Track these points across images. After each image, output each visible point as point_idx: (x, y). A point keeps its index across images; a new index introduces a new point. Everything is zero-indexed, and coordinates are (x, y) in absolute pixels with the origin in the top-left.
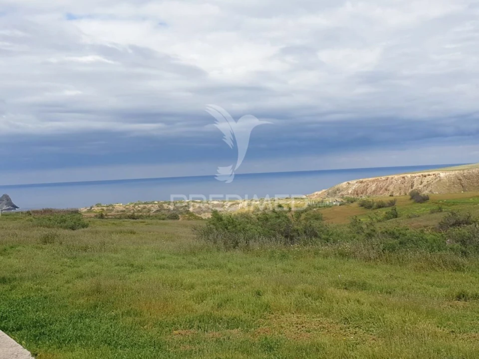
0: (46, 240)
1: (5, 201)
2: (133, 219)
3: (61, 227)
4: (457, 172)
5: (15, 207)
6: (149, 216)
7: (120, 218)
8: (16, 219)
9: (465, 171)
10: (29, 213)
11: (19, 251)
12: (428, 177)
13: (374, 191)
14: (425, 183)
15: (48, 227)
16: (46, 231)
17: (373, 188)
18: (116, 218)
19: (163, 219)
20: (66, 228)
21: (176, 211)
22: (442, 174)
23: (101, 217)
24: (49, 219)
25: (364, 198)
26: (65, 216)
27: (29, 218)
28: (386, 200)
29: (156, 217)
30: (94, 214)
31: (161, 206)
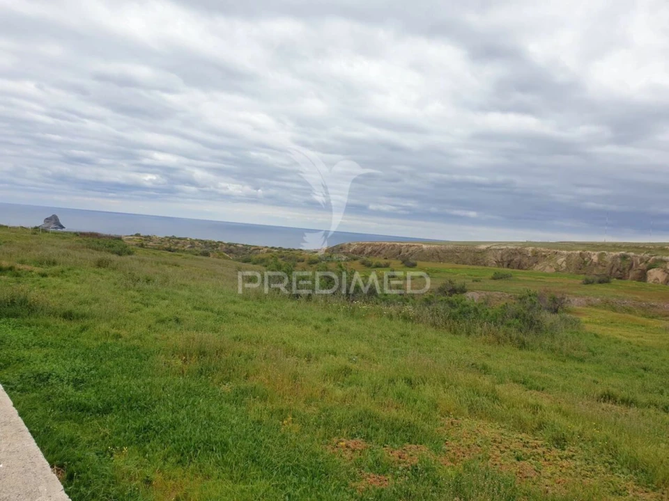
0: (100, 264)
2: (170, 251)
3: (109, 251)
4: (436, 246)
5: (62, 227)
6: (184, 251)
7: (158, 249)
8: (64, 238)
9: (443, 246)
10: (76, 234)
11: (78, 274)
12: (413, 247)
13: (370, 253)
14: (410, 251)
15: (97, 250)
16: (99, 256)
17: (369, 251)
18: (154, 249)
19: (197, 255)
20: (113, 253)
21: (208, 249)
22: (425, 247)
23: (142, 246)
24: (98, 243)
25: (364, 258)
26: (113, 242)
27: (78, 238)
28: (383, 261)
29: (190, 252)
30: (134, 243)
31: (192, 243)
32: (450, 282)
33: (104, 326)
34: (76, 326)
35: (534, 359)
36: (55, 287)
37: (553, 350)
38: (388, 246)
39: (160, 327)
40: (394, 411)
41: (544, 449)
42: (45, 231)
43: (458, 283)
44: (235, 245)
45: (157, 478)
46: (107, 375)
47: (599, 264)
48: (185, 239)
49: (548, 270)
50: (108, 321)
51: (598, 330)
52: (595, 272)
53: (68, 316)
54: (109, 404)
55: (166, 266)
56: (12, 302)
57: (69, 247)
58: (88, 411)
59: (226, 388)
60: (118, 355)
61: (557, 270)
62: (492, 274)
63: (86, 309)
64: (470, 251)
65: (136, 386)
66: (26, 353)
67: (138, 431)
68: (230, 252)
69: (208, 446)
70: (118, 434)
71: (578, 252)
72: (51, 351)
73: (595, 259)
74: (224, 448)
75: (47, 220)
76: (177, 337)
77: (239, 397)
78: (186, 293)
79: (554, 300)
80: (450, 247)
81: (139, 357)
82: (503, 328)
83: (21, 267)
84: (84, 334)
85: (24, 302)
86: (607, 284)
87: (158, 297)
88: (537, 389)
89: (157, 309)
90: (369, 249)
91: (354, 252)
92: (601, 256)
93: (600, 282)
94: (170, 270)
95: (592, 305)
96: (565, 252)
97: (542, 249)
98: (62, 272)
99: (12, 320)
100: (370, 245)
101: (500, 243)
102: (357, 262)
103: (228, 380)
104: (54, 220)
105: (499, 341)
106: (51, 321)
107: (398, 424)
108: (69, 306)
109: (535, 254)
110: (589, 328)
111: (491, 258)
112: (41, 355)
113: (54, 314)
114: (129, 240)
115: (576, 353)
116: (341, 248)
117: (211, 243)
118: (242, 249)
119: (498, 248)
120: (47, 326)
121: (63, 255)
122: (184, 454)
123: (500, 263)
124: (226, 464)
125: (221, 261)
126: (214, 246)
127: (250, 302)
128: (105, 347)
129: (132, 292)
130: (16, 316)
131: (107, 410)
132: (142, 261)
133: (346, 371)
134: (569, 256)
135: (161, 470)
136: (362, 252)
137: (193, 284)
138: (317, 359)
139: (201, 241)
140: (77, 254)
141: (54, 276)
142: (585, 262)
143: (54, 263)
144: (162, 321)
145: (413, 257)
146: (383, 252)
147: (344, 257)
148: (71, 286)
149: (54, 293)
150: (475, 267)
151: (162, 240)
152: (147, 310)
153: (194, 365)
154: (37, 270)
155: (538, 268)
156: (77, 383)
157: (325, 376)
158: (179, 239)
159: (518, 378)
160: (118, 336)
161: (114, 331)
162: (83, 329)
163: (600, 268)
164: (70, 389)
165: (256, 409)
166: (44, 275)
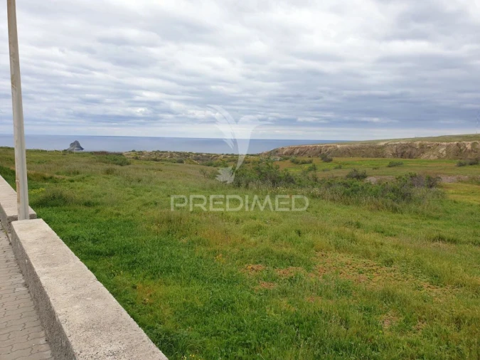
0: (108, 172)
1: (76, 145)
2: (156, 161)
3: (114, 163)
5: (82, 149)
6: (166, 160)
7: (148, 160)
8: (84, 156)
10: (92, 153)
11: (93, 179)
12: (330, 147)
13: (298, 154)
14: (328, 151)
15: (106, 163)
16: (107, 166)
18: (145, 160)
19: (175, 163)
20: (117, 164)
21: (182, 158)
22: (338, 146)
23: (137, 158)
24: (107, 158)
25: (293, 157)
26: (116, 157)
27: (93, 156)
28: (307, 159)
29: (170, 161)
30: (131, 157)
31: (171, 154)
32: (355, 170)
33: (109, 209)
34: (92, 210)
35: (400, 219)
36: (79, 188)
37: (417, 213)
38: (312, 148)
39: (144, 208)
40: (284, 249)
41: (378, 267)
42: (71, 152)
43: (360, 171)
44: (201, 154)
45: (139, 285)
46: (111, 236)
47: (472, 150)
48: (166, 152)
49: (432, 157)
50: (112, 206)
51: (458, 198)
52: (469, 157)
53: (88, 204)
54: (112, 251)
55: (152, 171)
56: (54, 197)
57: (87, 162)
58: (101, 255)
59: (184, 240)
60: (118, 225)
61: (439, 157)
62: (388, 164)
63: (99, 200)
64: (373, 148)
65: (129, 241)
66: (65, 226)
67: (129, 264)
68: (198, 159)
69: (169, 270)
70: (118, 265)
71: (456, 143)
72: (78, 224)
73: (469, 147)
74: (178, 270)
75: (72, 145)
76: (154, 213)
77: (191, 245)
78: (164, 187)
79: (429, 179)
80: (358, 145)
81: (131, 225)
82: (381, 199)
83: (57, 177)
84: (98, 214)
85: (61, 197)
86: (476, 165)
87: (145, 190)
88: (391, 235)
89: (144, 197)
90: (298, 151)
91: (286, 154)
92: (473, 145)
93: (471, 164)
94: (154, 173)
95: (462, 182)
96: (445, 143)
97: (427, 143)
98: (83, 178)
99: (55, 208)
100: (298, 148)
101: (395, 140)
102: (288, 161)
103: (185, 236)
104: (76, 144)
105: (378, 208)
106: (78, 207)
107: (286, 256)
108: (89, 199)
109: (422, 146)
110: (452, 197)
111: (389, 152)
112: (73, 227)
113: (78, 203)
114: (128, 155)
115: (434, 214)
116: (277, 152)
117: (184, 153)
118: (206, 156)
119: (393, 143)
120: (75, 211)
121: (83, 167)
122: (155, 273)
123: (395, 155)
124: (178, 278)
125: (191, 166)
126: (186, 155)
127: (207, 191)
128: (111, 221)
129: (128, 188)
130: (57, 205)
131: (112, 254)
132: (137, 168)
133: (260, 227)
134: (448, 146)
135: (142, 282)
136: (292, 153)
137: (169, 181)
138: (242, 222)
139: (177, 153)
140: (93, 166)
141: (78, 181)
142: (461, 150)
143: (78, 173)
144: (146, 205)
145: (330, 154)
146: (308, 152)
147: (279, 158)
148: (89, 187)
149: (79, 191)
150: (376, 159)
151: (151, 154)
152: (137, 198)
153: (165, 228)
154: (67, 178)
155: (424, 156)
156: (94, 241)
157: (245, 231)
158: (162, 152)
159: (378, 229)
160: (118, 215)
161: (116, 211)
162: (98, 211)
163: (473, 153)
164: (91, 244)
165: (200, 251)
166: (72, 181)
